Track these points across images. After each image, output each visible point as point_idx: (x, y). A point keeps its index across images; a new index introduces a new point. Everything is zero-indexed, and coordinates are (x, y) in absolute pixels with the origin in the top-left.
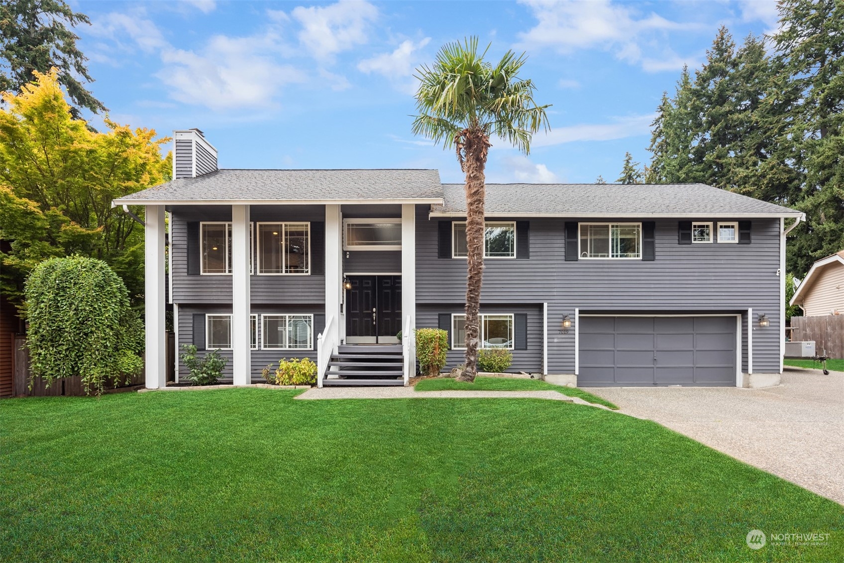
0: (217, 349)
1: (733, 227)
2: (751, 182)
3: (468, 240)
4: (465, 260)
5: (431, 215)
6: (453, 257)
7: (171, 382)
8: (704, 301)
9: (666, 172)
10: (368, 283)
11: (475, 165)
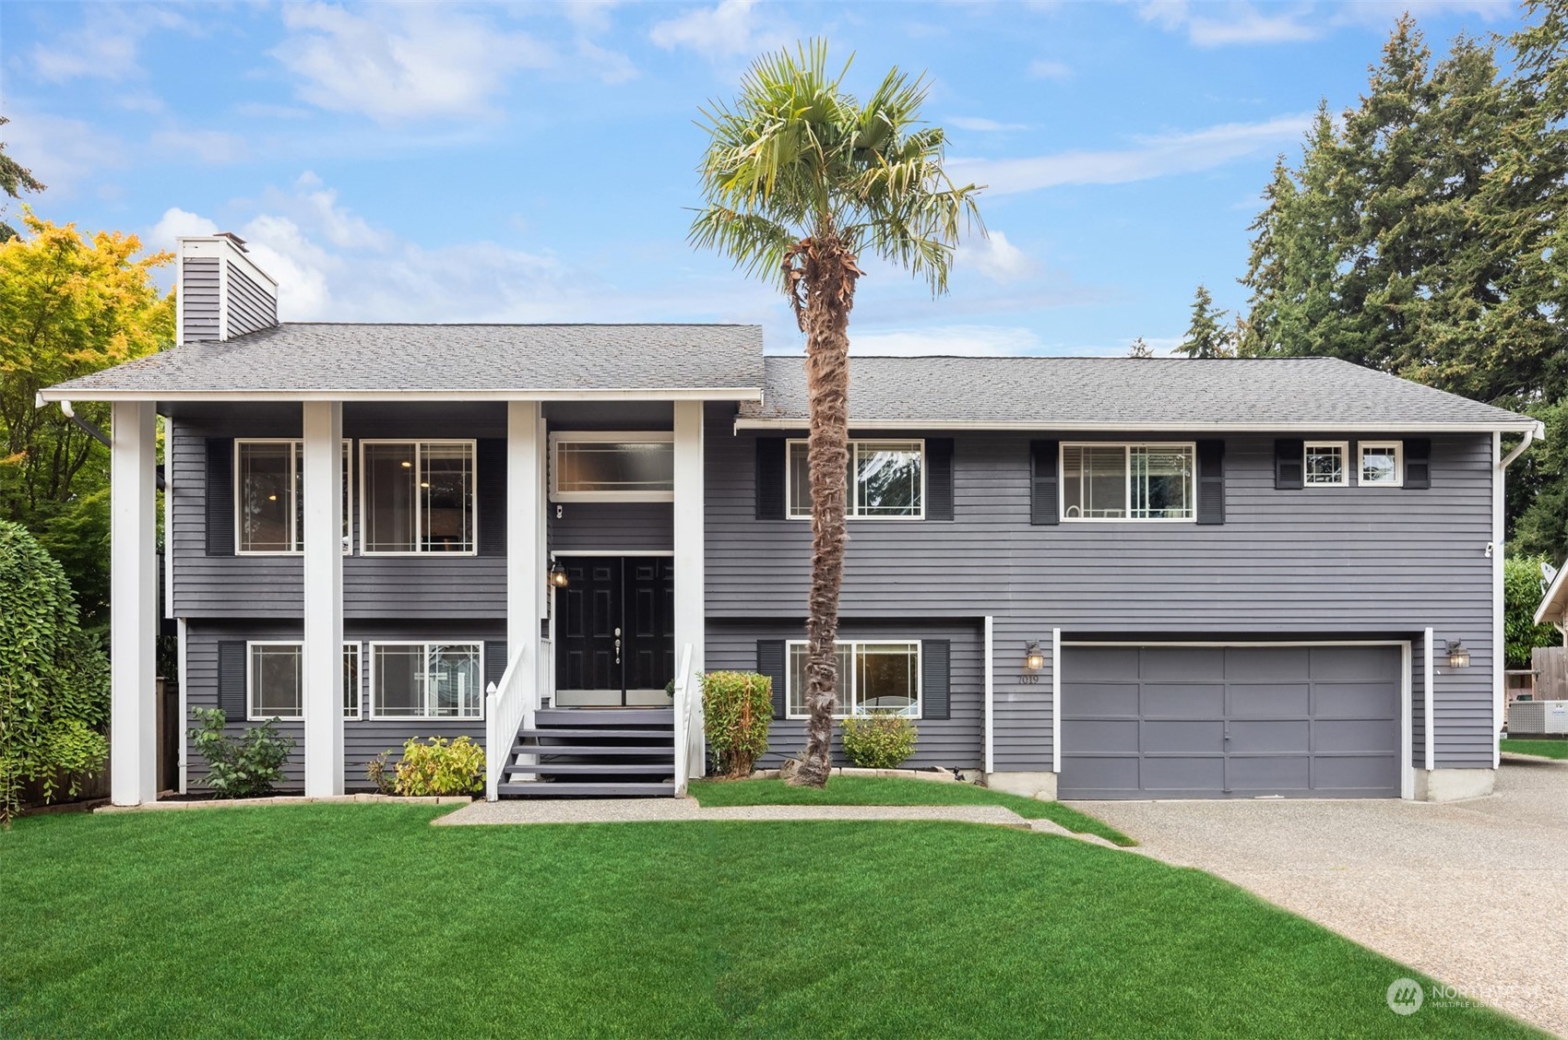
0: (272, 718)
1: (1391, 452)
2: (1464, 354)
3: (812, 479)
4: (806, 523)
5: (740, 424)
6: (789, 516)
7: (170, 792)
8: (1330, 613)
9: (1279, 334)
10: (604, 574)
11: (827, 317)
